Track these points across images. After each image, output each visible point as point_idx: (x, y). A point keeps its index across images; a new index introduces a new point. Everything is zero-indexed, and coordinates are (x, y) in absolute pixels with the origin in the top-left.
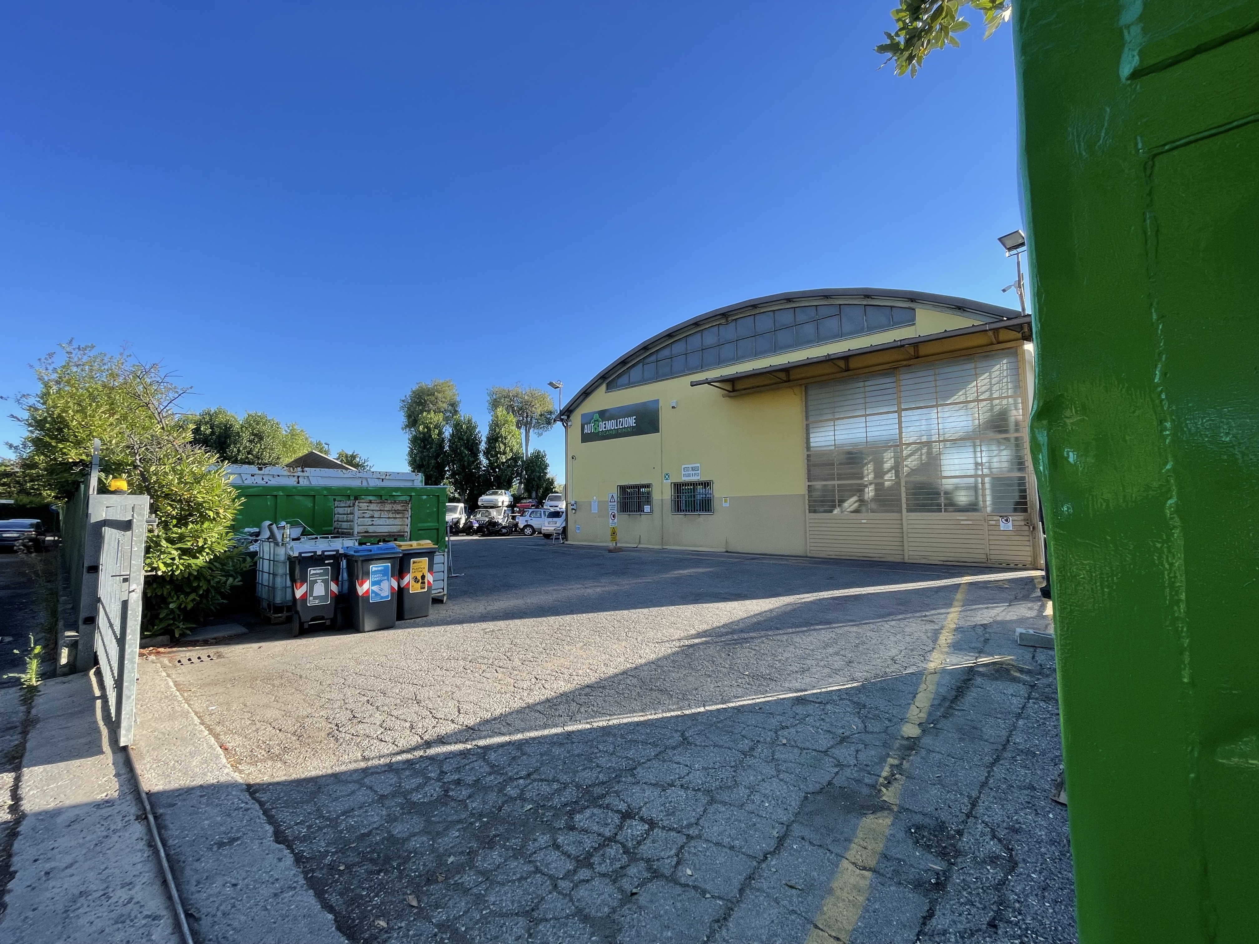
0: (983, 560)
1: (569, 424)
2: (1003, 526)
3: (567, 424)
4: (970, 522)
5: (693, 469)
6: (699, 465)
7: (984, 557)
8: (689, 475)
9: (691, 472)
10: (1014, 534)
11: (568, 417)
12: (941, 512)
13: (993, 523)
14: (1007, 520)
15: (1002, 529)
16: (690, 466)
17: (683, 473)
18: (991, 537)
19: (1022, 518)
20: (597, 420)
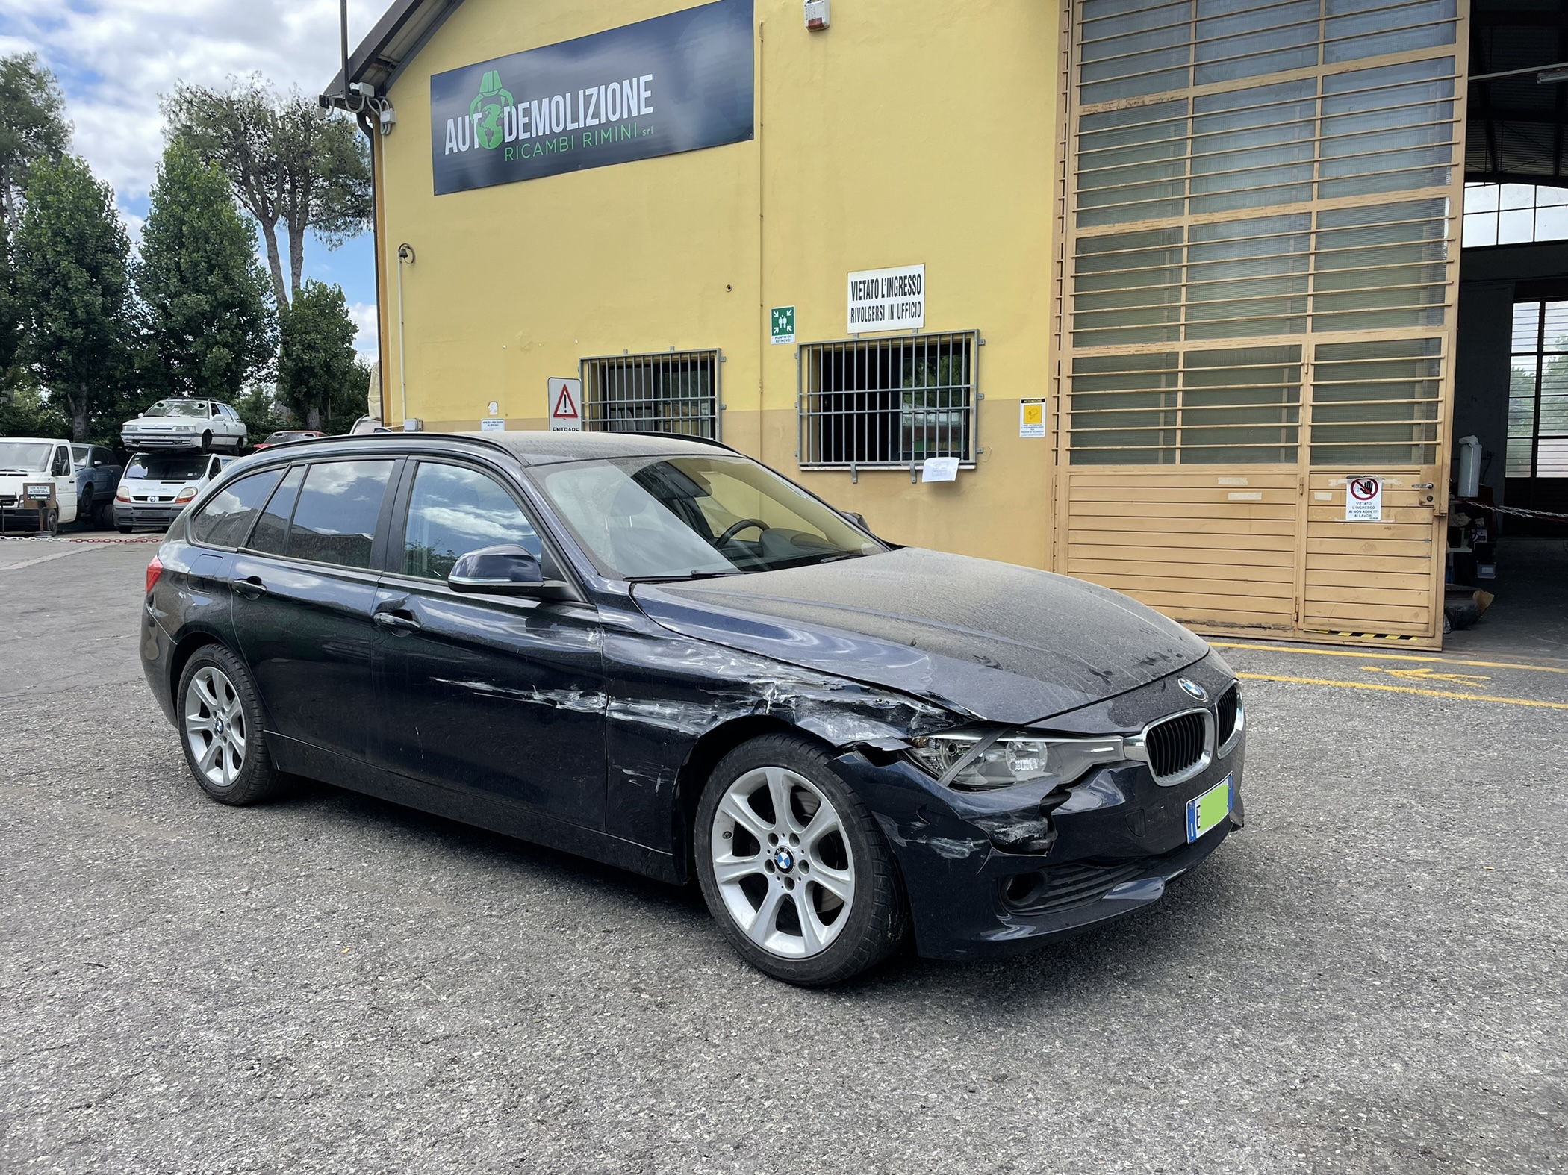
0: (1285, 620)
1: (385, 117)
2: (1354, 507)
3: (376, 119)
4: (1255, 496)
5: (897, 286)
6: (918, 270)
7: (1289, 608)
8: (877, 313)
9: (886, 302)
10: (1387, 534)
11: (381, 90)
12: (1173, 461)
13: (1326, 497)
14: (1367, 489)
15: (1350, 517)
16: (882, 275)
17: (852, 304)
18: (1315, 546)
19: (1415, 480)
20: (496, 99)
